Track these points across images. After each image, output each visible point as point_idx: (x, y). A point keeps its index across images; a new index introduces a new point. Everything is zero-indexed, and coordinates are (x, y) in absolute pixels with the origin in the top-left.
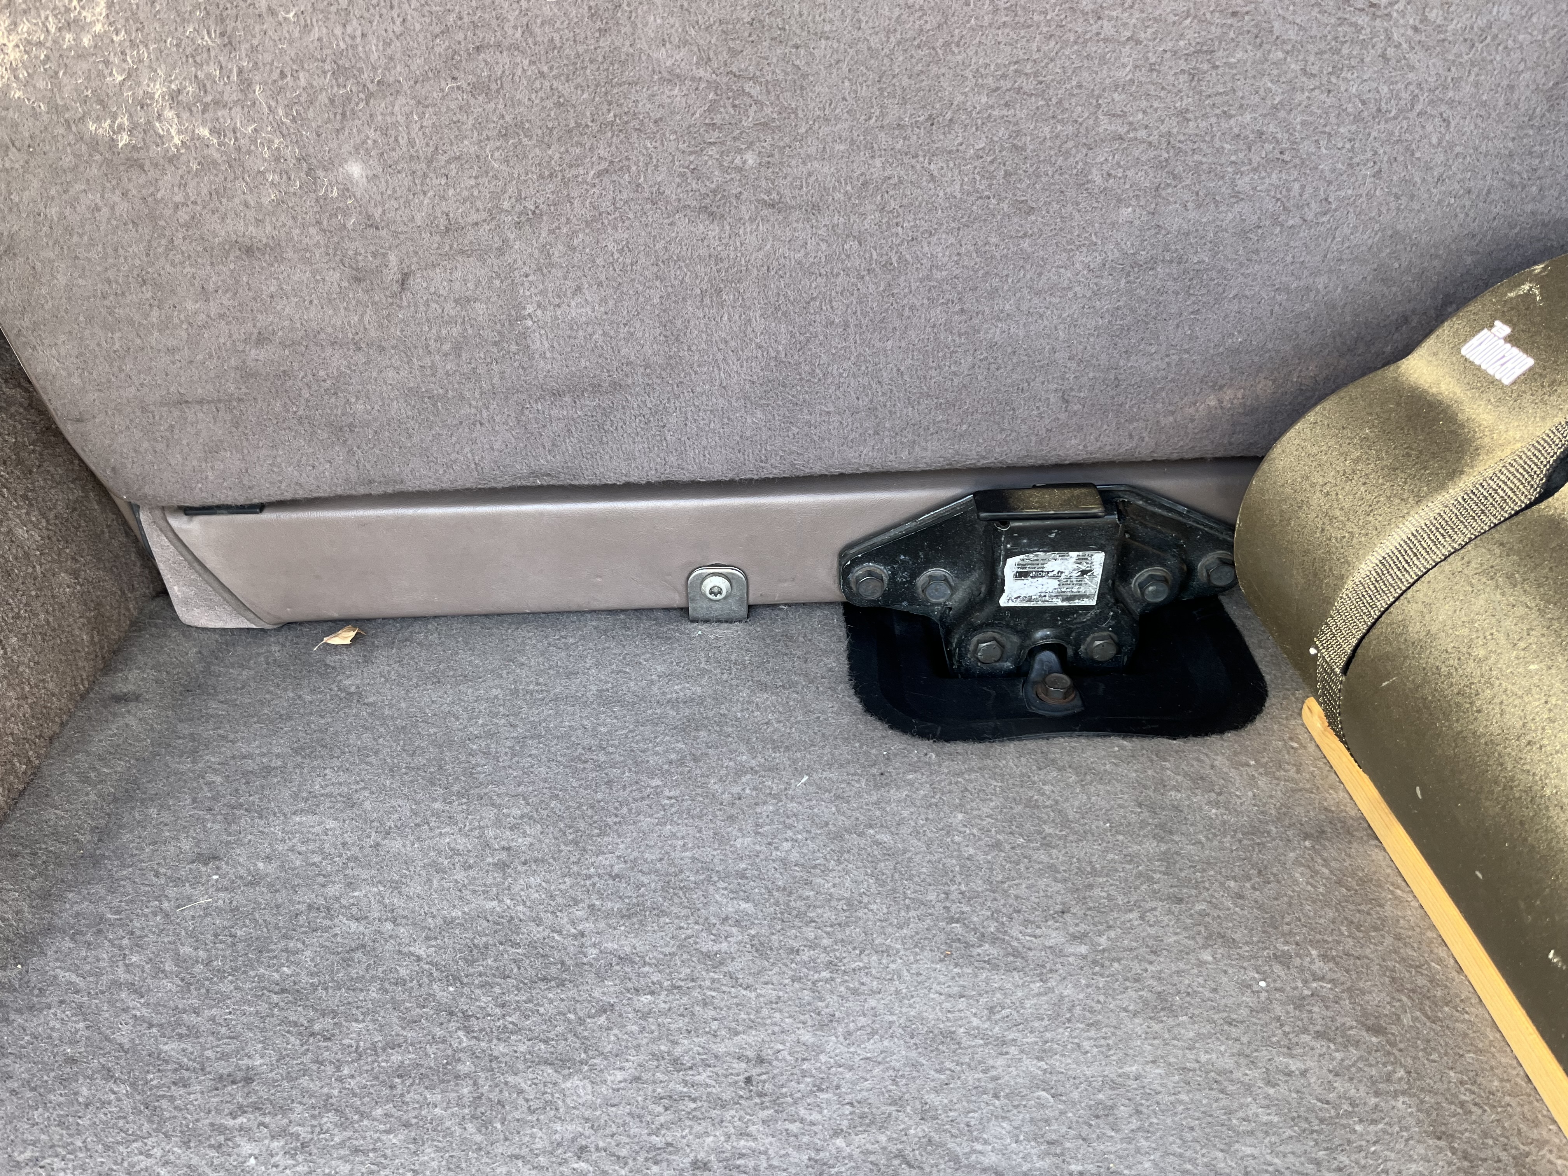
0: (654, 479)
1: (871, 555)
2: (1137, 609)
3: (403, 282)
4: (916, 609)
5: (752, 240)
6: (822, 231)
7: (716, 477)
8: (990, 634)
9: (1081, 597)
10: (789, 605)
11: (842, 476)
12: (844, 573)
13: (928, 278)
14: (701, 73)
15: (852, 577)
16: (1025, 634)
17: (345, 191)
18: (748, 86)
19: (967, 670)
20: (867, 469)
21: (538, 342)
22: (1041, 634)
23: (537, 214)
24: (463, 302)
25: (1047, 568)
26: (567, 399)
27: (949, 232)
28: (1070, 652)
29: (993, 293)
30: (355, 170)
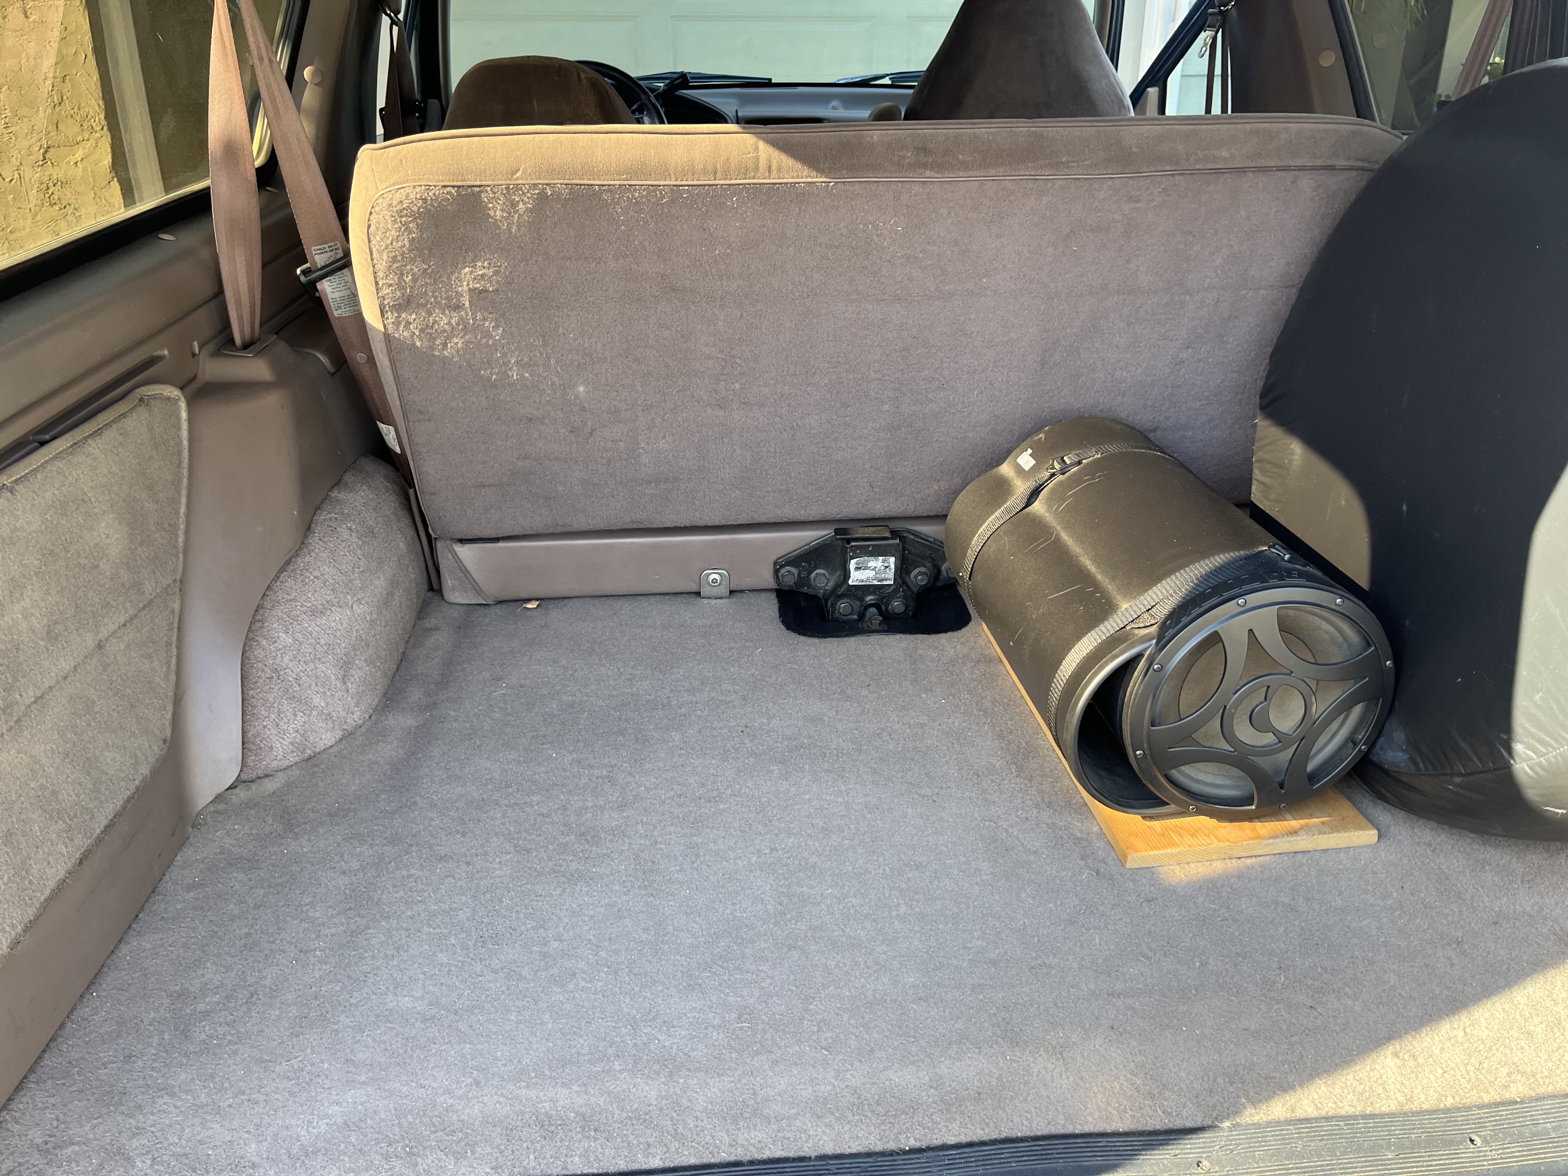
0: (688, 525)
1: (789, 563)
2: (915, 589)
3: (591, 434)
4: (811, 591)
5: (737, 417)
6: (765, 414)
7: (717, 523)
8: (846, 600)
9: (886, 580)
10: (750, 591)
11: (775, 523)
12: (776, 572)
13: (809, 433)
14: (719, 356)
15: (780, 574)
16: (861, 599)
17: (576, 397)
18: (737, 360)
19: (836, 620)
20: (786, 520)
21: (644, 459)
22: (869, 598)
23: (651, 406)
24: (615, 441)
25: (870, 564)
26: (653, 485)
27: (816, 414)
28: (883, 608)
29: (835, 440)
30: (581, 389)
